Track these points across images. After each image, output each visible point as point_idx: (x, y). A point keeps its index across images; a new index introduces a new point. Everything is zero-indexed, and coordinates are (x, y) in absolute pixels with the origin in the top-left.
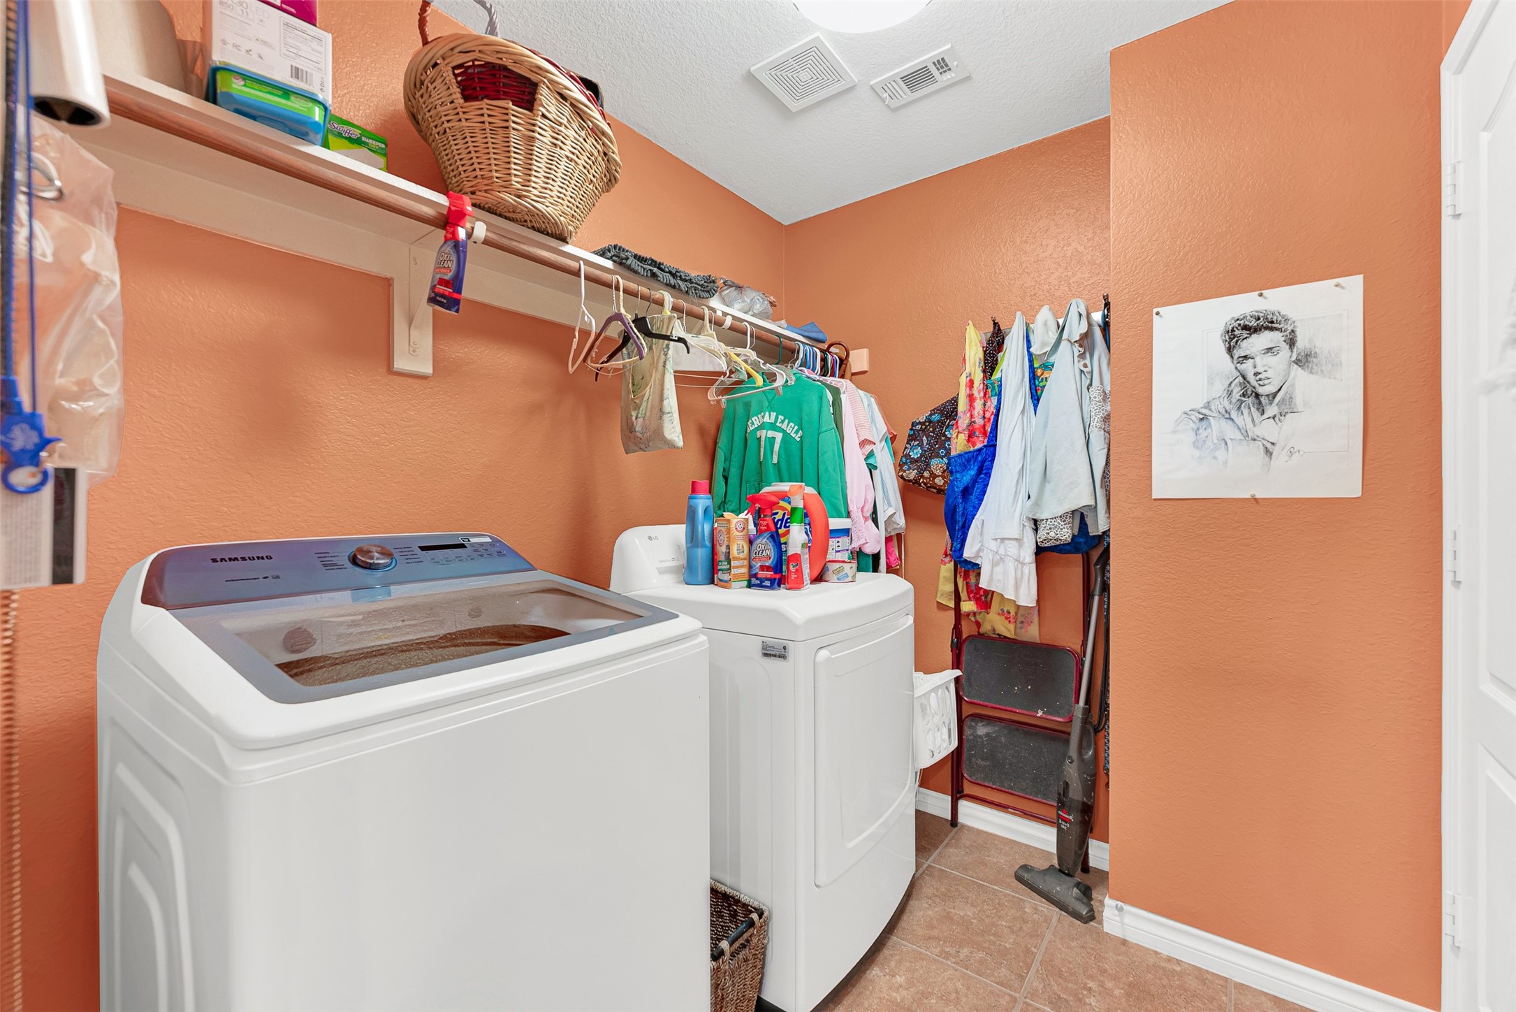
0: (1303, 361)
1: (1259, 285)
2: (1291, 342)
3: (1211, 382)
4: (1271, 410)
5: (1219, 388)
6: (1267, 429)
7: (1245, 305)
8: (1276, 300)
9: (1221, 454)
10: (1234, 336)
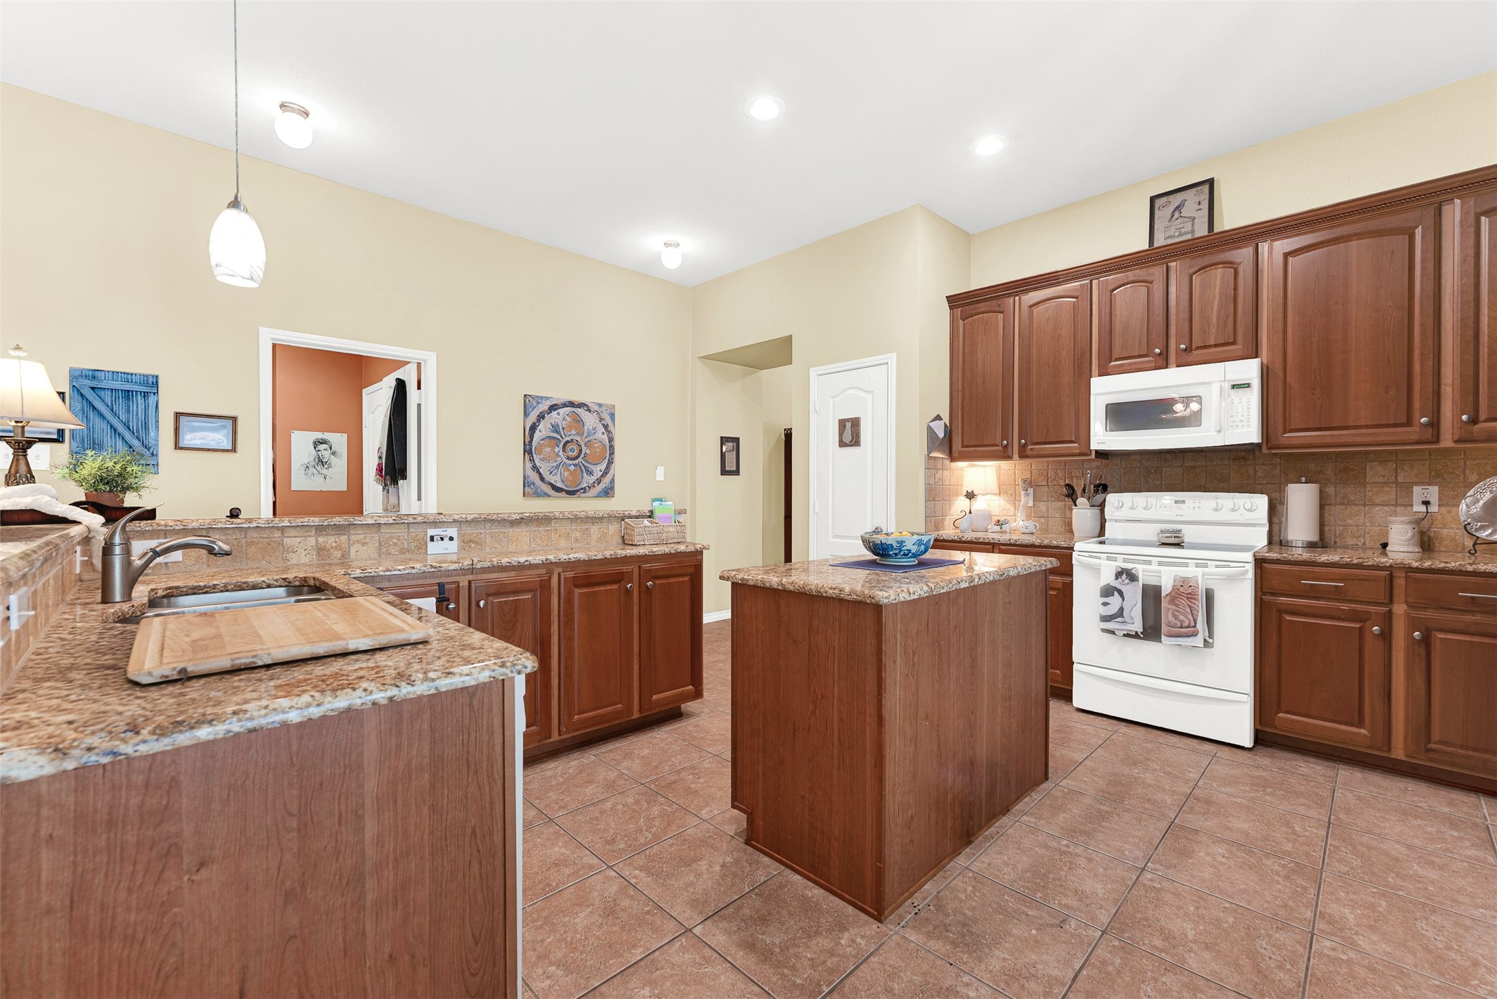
0: (334, 454)
1: (323, 431)
2: (331, 448)
3: (309, 456)
4: (326, 466)
5: (312, 458)
6: (324, 471)
7: (319, 435)
8: (327, 436)
9: (312, 477)
10: (317, 443)
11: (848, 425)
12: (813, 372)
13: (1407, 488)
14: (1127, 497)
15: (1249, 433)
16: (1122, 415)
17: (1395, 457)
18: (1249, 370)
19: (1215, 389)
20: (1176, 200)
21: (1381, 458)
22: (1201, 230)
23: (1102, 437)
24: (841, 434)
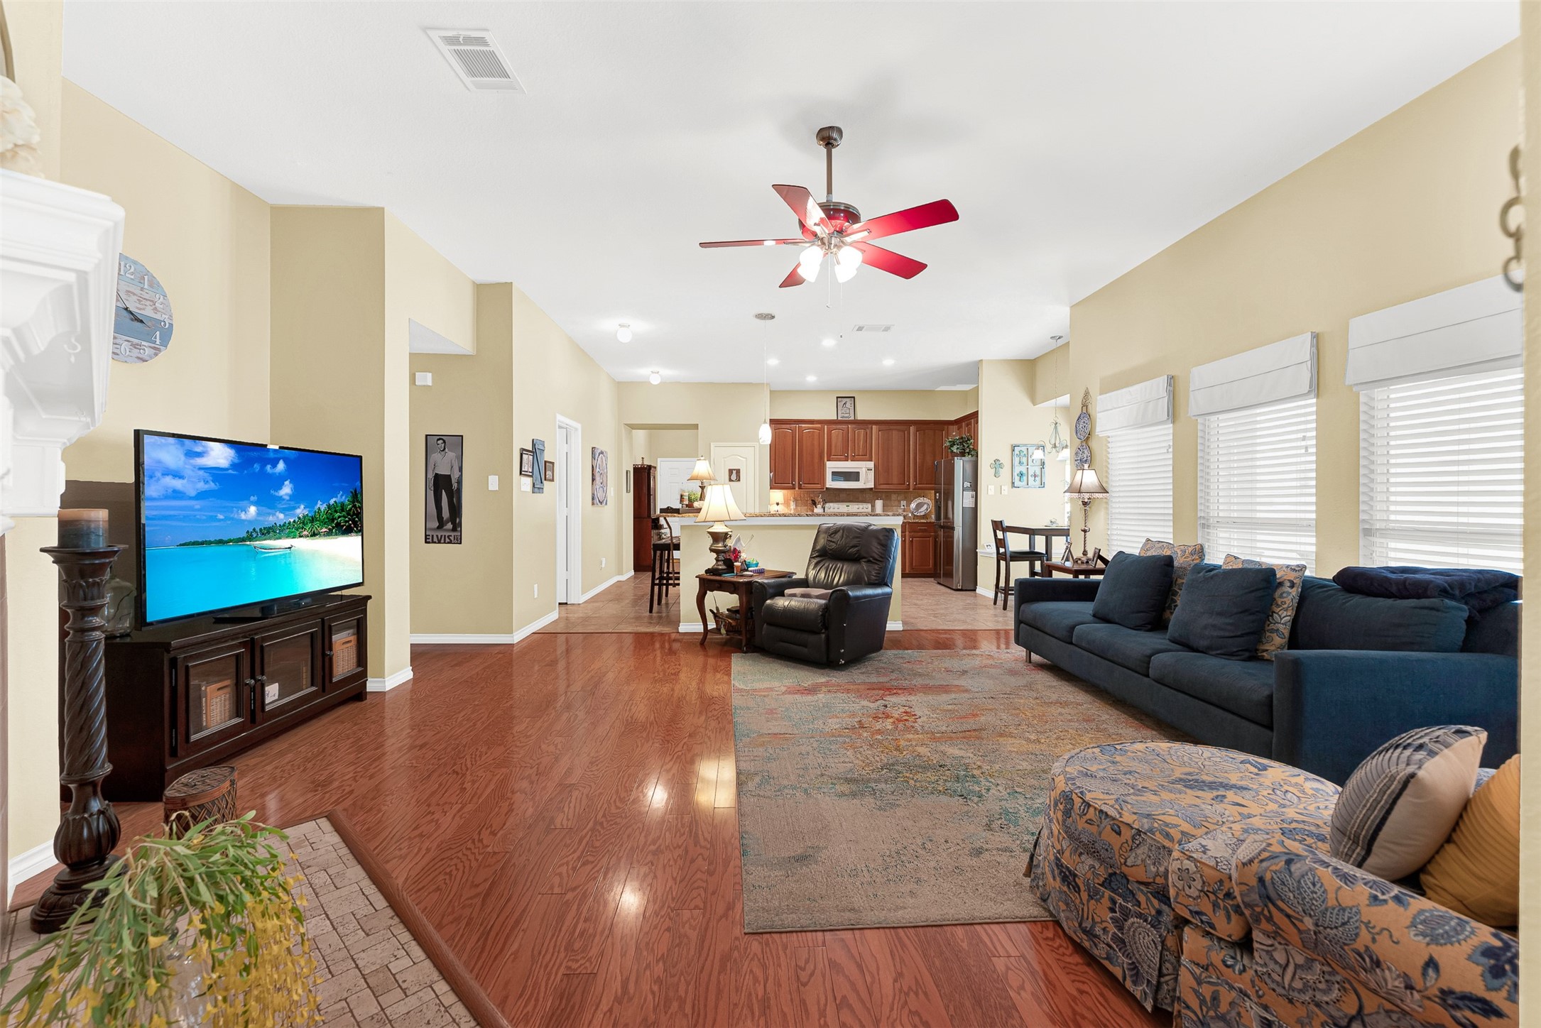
11: (734, 472)
12: (713, 445)
13: (899, 502)
14: (831, 504)
15: (871, 485)
16: (836, 475)
17: (898, 493)
18: (871, 465)
19: (864, 469)
20: (845, 400)
21: (895, 493)
22: (852, 418)
23: (830, 483)
24: (730, 476)
